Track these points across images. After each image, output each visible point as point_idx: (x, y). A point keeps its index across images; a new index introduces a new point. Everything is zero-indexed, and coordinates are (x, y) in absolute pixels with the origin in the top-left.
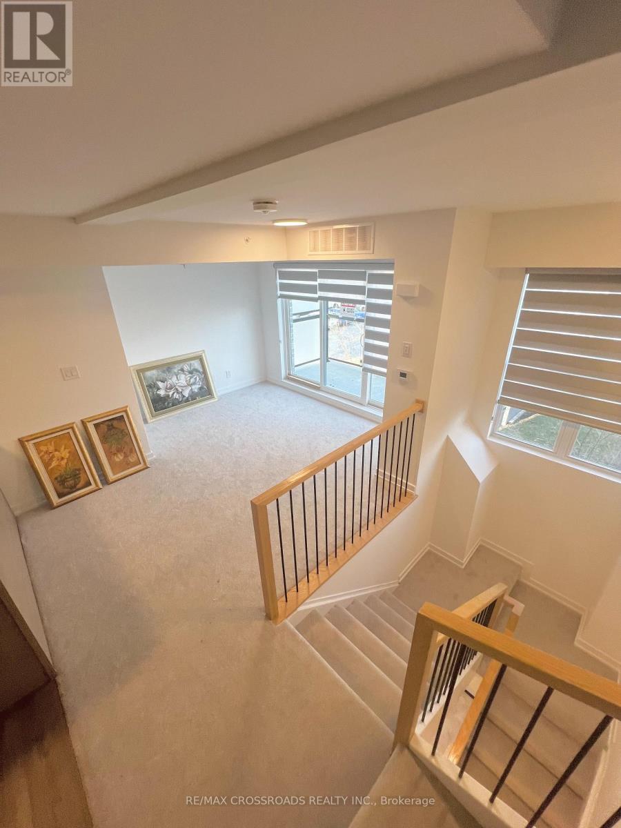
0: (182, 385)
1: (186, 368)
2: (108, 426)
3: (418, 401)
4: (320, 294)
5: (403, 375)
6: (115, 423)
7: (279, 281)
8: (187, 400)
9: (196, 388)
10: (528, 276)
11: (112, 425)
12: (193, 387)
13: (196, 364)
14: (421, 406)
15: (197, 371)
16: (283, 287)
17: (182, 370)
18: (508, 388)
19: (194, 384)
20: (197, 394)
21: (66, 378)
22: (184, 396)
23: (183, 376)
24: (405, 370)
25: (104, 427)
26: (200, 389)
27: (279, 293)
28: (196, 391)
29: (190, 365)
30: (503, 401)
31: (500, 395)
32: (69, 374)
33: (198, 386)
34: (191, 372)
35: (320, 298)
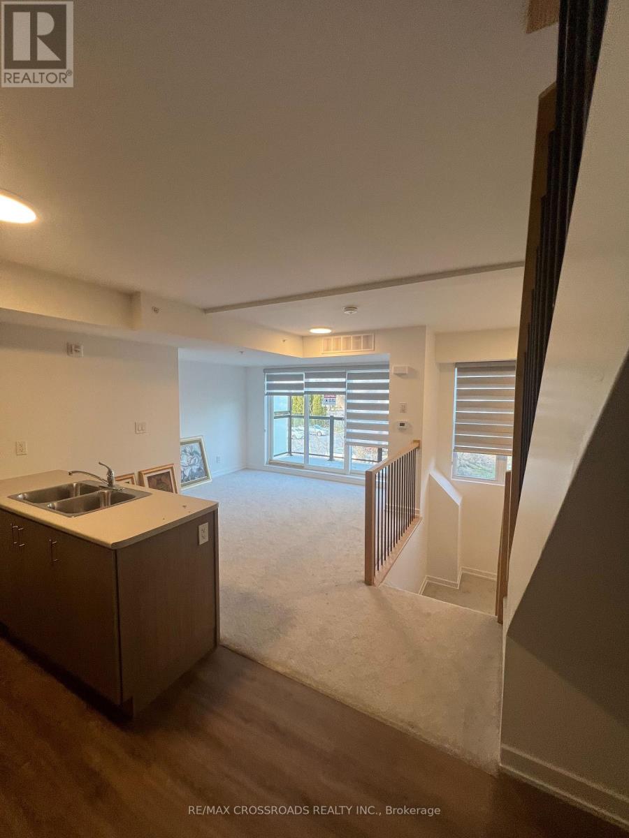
0: (184, 464)
1: (188, 449)
2: (158, 480)
3: (415, 441)
4: (306, 389)
5: (402, 424)
6: (163, 478)
7: (266, 382)
8: (188, 480)
9: (195, 468)
10: (456, 369)
11: (160, 480)
12: (193, 467)
13: (196, 447)
14: (418, 444)
15: (197, 453)
16: (270, 387)
17: (185, 451)
18: (458, 439)
19: (194, 464)
20: (196, 475)
21: (137, 432)
22: (185, 476)
23: (185, 456)
24: (403, 421)
25: (154, 481)
26: (199, 469)
27: (266, 391)
28: (195, 471)
29: (192, 448)
30: (457, 449)
31: (453, 446)
32: (139, 428)
33: (196, 467)
34: (191, 454)
35: (306, 393)
